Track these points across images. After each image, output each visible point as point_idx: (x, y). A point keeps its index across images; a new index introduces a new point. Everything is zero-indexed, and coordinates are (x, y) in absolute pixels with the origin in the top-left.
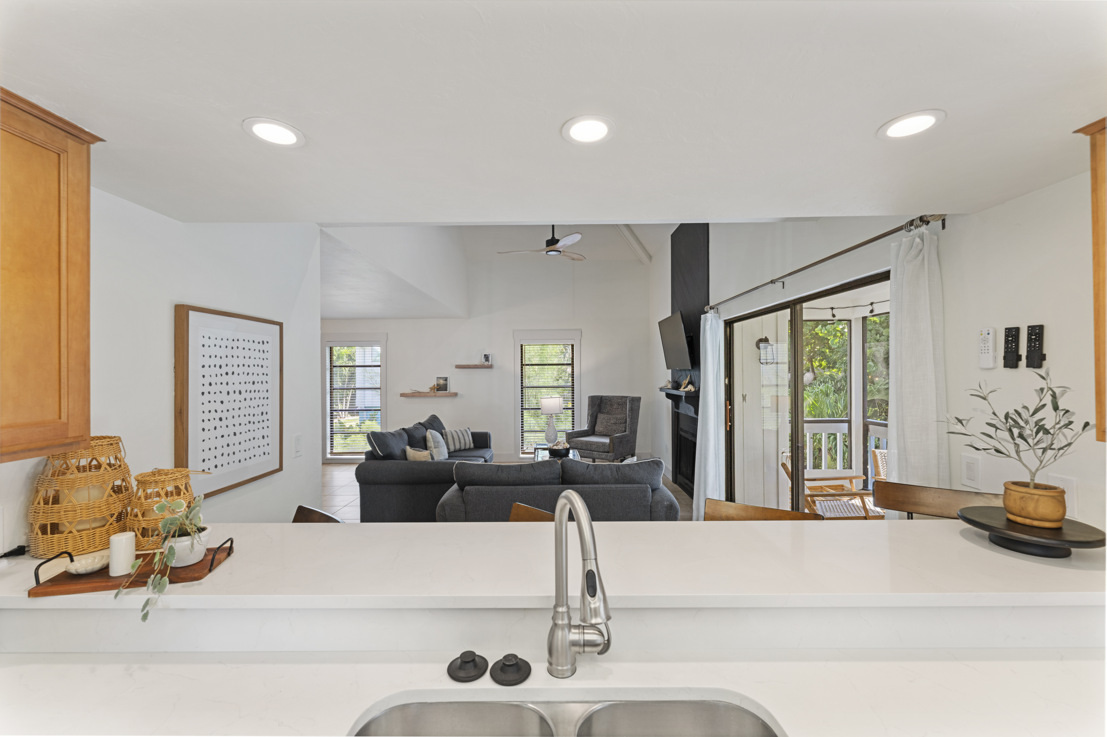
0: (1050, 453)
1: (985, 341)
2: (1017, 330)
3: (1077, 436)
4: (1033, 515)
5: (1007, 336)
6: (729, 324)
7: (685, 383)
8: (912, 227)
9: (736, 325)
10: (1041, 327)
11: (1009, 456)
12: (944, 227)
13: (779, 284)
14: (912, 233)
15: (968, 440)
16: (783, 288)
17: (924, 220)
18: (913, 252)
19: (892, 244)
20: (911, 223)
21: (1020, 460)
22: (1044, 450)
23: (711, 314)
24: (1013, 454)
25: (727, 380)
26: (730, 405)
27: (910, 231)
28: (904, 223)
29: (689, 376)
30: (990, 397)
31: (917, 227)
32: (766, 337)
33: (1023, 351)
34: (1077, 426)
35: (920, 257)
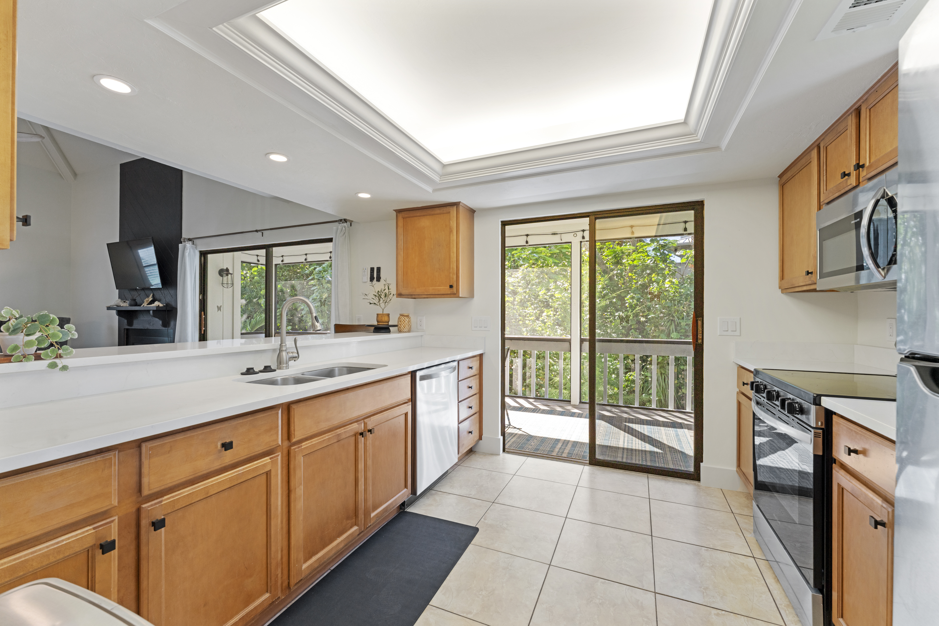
0: (387, 303)
1: (364, 272)
2: (374, 268)
3: (392, 297)
4: (384, 321)
5: (371, 270)
6: (204, 254)
7: (148, 301)
8: (341, 222)
9: (210, 256)
10: (380, 268)
11: (378, 305)
12: (351, 226)
13: (260, 233)
14: (341, 224)
15: (368, 301)
16: (262, 236)
17: (345, 221)
18: (342, 233)
19: (334, 228)
20: (341, 220)
21: (380, 306)
22: (385, 302)
23: (189, 244)
24: (379, 305)
25: (201, 296)
26: (204, 315)
27: (340, 224)
28: (338, 220)
29: (152, 294)
30: (374, 286)
31: (343, 223)
32: (227, 268)
33: (375, 276)
34: (392, 295)
35: (344, 236)
